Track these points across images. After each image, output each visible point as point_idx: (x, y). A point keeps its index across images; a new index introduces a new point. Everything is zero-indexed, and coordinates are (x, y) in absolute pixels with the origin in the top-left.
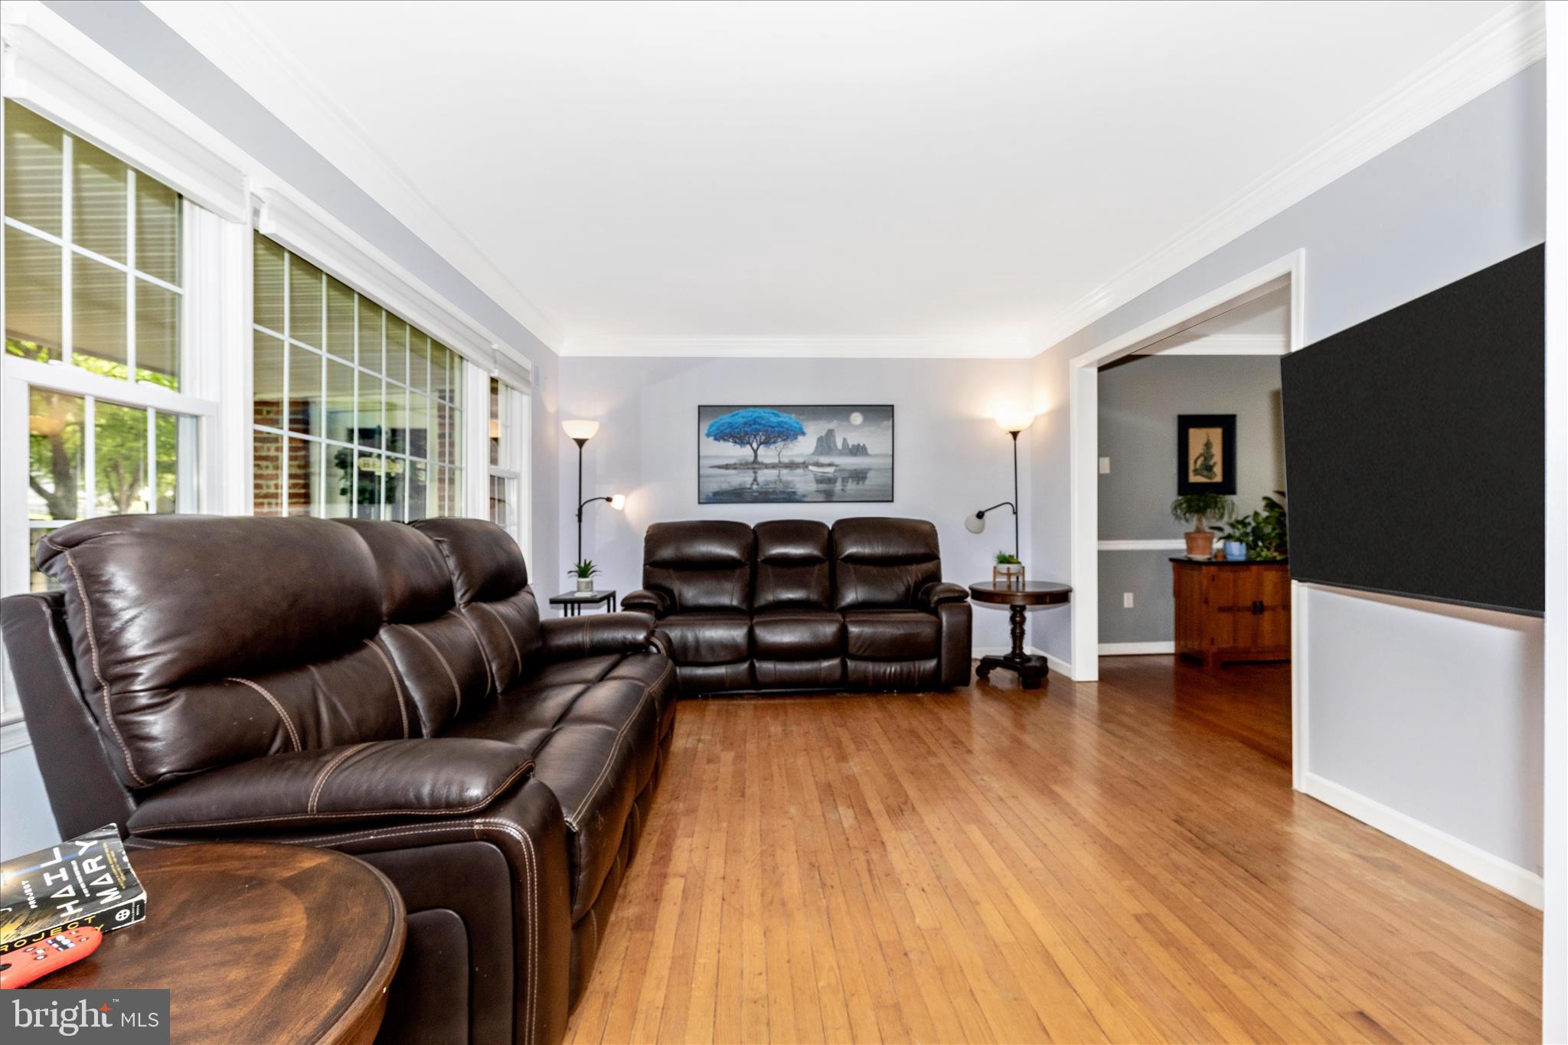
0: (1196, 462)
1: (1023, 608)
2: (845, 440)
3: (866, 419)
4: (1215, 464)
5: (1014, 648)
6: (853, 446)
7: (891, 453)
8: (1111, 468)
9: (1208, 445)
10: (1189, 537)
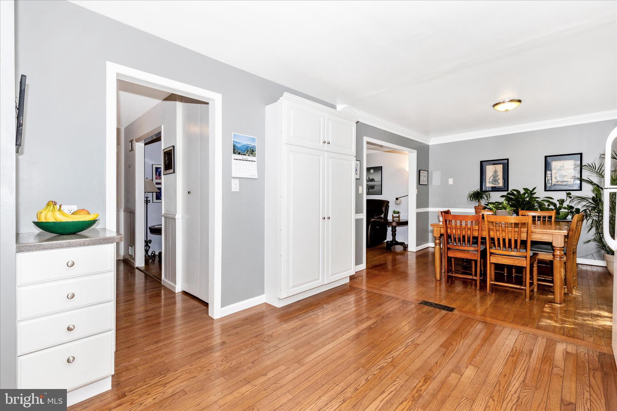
0: (490, 179)
1: (395, 227)
2: (369, 177)
3: (374, 171)
4: (499, 179)
5: (393, 239)
6: (371, 179)
7: (381, 180)
8: (453, 182)
9: (496, 172)
10: (476, 207)
